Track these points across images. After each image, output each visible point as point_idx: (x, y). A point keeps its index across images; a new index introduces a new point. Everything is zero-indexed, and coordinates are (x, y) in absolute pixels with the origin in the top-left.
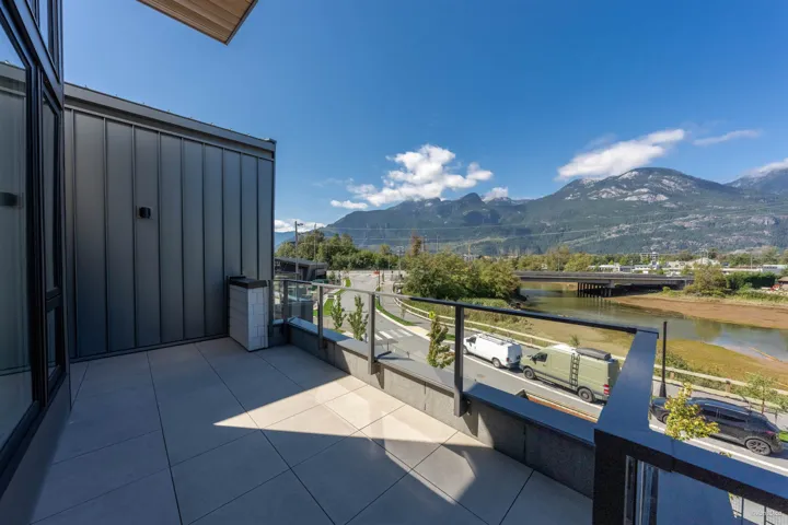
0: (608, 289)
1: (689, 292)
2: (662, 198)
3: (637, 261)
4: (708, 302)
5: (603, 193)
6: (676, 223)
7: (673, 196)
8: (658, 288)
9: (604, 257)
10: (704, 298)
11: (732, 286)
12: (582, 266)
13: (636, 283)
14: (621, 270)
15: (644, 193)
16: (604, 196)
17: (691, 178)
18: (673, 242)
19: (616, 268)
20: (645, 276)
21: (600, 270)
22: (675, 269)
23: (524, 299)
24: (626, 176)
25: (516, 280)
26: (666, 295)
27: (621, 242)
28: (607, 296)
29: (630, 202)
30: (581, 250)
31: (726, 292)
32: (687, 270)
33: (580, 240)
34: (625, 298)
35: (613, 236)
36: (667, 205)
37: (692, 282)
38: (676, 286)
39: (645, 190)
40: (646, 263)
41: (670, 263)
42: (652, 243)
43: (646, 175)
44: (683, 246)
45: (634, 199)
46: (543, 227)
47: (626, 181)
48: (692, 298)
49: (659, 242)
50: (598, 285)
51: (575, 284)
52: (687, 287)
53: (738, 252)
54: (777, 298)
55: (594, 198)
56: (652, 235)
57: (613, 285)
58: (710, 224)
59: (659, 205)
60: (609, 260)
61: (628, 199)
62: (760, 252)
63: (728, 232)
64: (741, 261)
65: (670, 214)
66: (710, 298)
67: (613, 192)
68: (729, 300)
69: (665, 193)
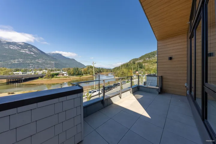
0: (22, 80)
1: (45, 78)
2: (32, 53)
4: (50, 80)
5: (11, 47)
6: (36, 61)
7: (35, 53)
8: (38, 78)
10: (48, 79)
11: (53, 76)
13: (30, 77)
14: (22, 74)
15: (27, 51)
16: (12, 48)
17: (40, 50)
18: (36, 66)
19: (20, 73)
20: (33, 75)
22: (40, 73)
24: (20, 44)
26: (40, 80)
27: (20, 64)
28: (22, 82)
29: (22, 52)
31: (52, 77)
32: (42, 73)
35: (16, 62)
36: (34, 56)
37: (45, 76)
38: (42, 77)
40: (30, 71)
41: (37, 71)
42: (30, 66)
43: (26, 45)
44: (38, 67)
45: (24, 51)
48: (46, 79)
49: (32, 65)
50: (17, 79)
51: (5, 80)
52: (44, 77)
53: (50, 69)
54: (59, 77)
55: (7, 47)
56: (30, 63)
57: (23, 79)
58: (44, 62)
59: (31, 55)
60: (17, 70)
61: (21, 51)
63: (47, 64)
64: (52, 71)
65: (35, 58)
66: (50, 79)
68: (53, 79)
69: (33, 52)
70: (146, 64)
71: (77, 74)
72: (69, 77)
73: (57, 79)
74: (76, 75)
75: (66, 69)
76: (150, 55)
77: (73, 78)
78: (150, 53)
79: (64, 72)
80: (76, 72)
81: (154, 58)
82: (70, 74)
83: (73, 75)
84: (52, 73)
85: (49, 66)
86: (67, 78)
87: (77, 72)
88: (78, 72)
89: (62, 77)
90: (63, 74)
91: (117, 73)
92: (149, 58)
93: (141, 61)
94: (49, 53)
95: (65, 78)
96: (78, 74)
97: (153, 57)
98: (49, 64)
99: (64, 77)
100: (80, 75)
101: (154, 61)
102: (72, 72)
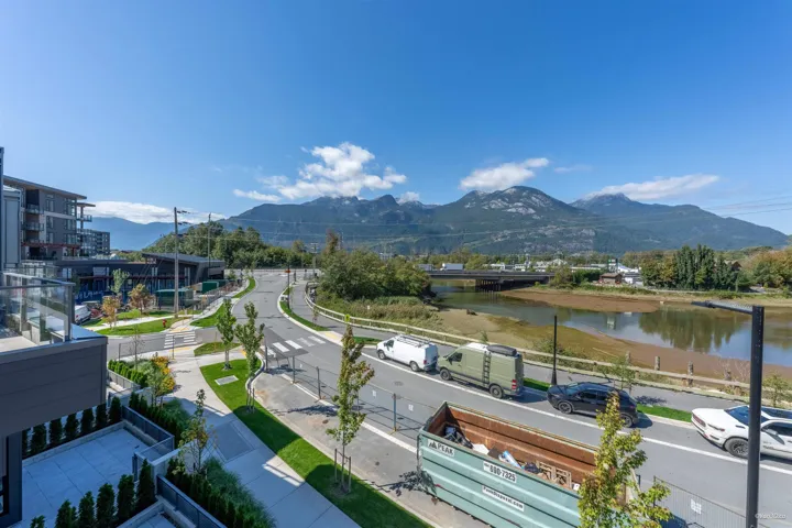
0: (498, 285)
1: (552, 285)
2: (531, 211)
3: (517, 262)
4: (565, 293)
5: (492, 204)
6: (540, 231)
7: (539, 210)
8: (531, 283)
9: (493, 257)
10: (561, 290)
11: (576, 281)
12: (478, 265)
13: (517, 279)
14: (506, 268)
15: (520, 207)
16: (493, 207)
17: (550, 198)
18: (538, 246)
19: (502, 266)
20: (524, 273)
21: (491, 268)
22: (542, 267)
23: (433, 295)
24: (508, 192)
25: (427, 278)
26: (537, 289)
27: (505, 245)
28: (498, 290)
29: (511, 213)
30: (476, 251)
31: (574, 285)
32: (549, 269)
33: (476, 242)
34: (511, 291)
35: (499, 240)
36: (535, 217)
37: (552, 277)
38: (543, 281)
39: (520, 204)
40: (522, 262)
41: (538, 263)
42: (524, 247)
43: (522, 192)
44: (544, 250)
45: (514, 210)
46: (448, 230)
47: (508, 196)
48: (553, 290)
49: (530, 246)
50: (491, 281)
51: (474, 280)
52: (551, 282)
53: (577, 255)
54: (601, 289)
55: (486, 208)
56: (526, 240)
57: (502, 281)
58: (560, 233)
59: (529, 216)
60: (498, 260)
61: (510, 210)
62: (589, 254)
63: (569, 239)
64: (579, 261)
65: (536, 224)
66: (565, 290)
67: (499, 204)
68: (575, 292)
69: (534, 208)
71: (699, 280)
72: (647, 292)
73: (590, 292)
74: (694, 286)
75: (639, 254)
77: (669, 299)
79: (622, 269)
80: (694, 270)
82: (653, 279)
83: (671, 286)
84: (574, 269)
85: (573, 245)
86: (634, 296)
87: (703, 270)
88: (709, 272)
89: (613, 289)
90: (619, 278)
94: (578, 202)
95: (624, 295)
96: (708, 284)
98: (577, 238)
99: (622, 290)
100: (718, 287)
102: (666, 269)
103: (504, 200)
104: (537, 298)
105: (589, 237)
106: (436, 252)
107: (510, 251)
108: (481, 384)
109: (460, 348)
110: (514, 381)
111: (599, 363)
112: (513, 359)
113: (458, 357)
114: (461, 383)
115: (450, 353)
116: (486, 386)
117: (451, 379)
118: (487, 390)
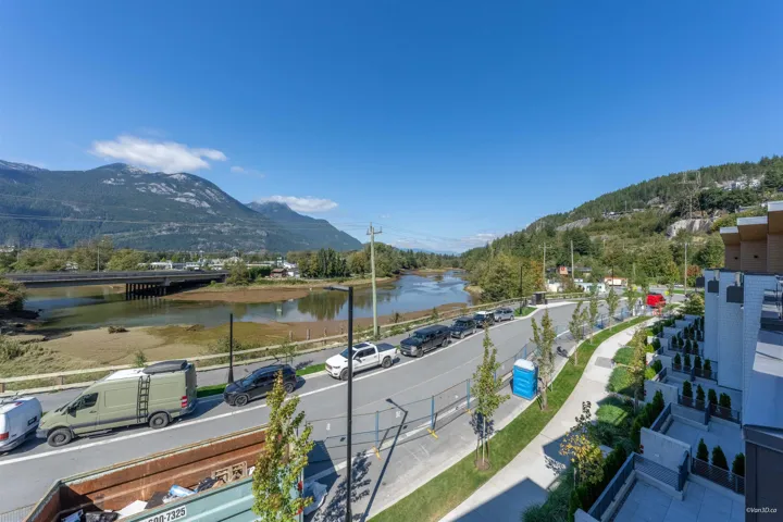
0: (163, 288)
1: (229, 283)
2: (205, 205)
3: (188, 259)
4: (241, 290)
5: (153, 187)
6: (216, 228)
7: (214, 205)
8: (207, 282)
9: (155, 254)
10: (238, 287)
11: (251, 277)
12: (130, 264)
13: (188, 279)
14: (174, 267)
15: (192, 197)
16: (154, 190)
17: (225, 194)
18: (214, 243)
19: (168, 265)
20: (197, 272)
21: (150, 268)
22: (218, 265)
23: (31, 315)
24: (175, 177)
25: (12, 288)
26: (213, 288)
27: (171, 239)
28: (162, 295)
29: (180, 202)
30: (127, 245)
31: (249, 281)
32: (226, 266)
33: (126, 234)
34: (180, 294)
35: (164, 233)
36: (210, 212)
37: (229, 275)
38: (220, 279)
39: (191, 194)
40: (195, 260)
41: (214, 261)
42: (198, 243)
43: (191, 181)
44: (220, 247)
45: (183, 200)
46: (68, 212)
47: (175, 181)
48: (230, 288)
49: (204, 242)
50: (152, 284)
51: (123, 285)
52: (228, 279)
53: (252, 253)
54: (272, 282)
55: (142, 190)
56: (198, 236)
57: (167, 283)
58: (237, 232)
59: (203, 210)
60: (161, 257)
61: (178, 199)
62: (262, 253)
63: (246, 238)
64: (255, 259)
65: (213, 220)
66: (241, 287)
67: (163, 189)
68: (251, 287)
69: (207, 201)
70: (605, 237)
71: (329, 271)
72: (302, 282)
73: (263, 287)
74: (327, 276)
75: (297, 253)
76: (623, 197)
77: (314, 286)
78: (624, 192)
79: (287, 265)
80: (327, 264)
81: (643, 211)
82: (306, 272)
83: (316, 276)
84: (250, 266)
85: (249, 243)
86: (294, 286)
87: (330, 265)
88: (333, 266)
89: (280, 282)
90: (284, 273)
91: (475, 272)
92: (620, 209)
93: (580, 224)
94: (253, 204)
95: (288, 286)
96: (333, 274)
97: (639, 207)
98: (253, 237)
99: (286, 282)
100: (338, 275)
101: (645, 224)
102: (313, 264)
103: (170, 186)
104: (212, 298)
105: (261, 237)
106: (39, 244)
107: (178, 246)
108: (134, 422)
109: (92, 387)
110: (184, 398)
111: (270, 348)
112: (182, 374)
113: (90, 400)
114: (94, 436)
115: (73, 399)
116: (143, 420)
117: (75, 438)
118: (146, 425)
